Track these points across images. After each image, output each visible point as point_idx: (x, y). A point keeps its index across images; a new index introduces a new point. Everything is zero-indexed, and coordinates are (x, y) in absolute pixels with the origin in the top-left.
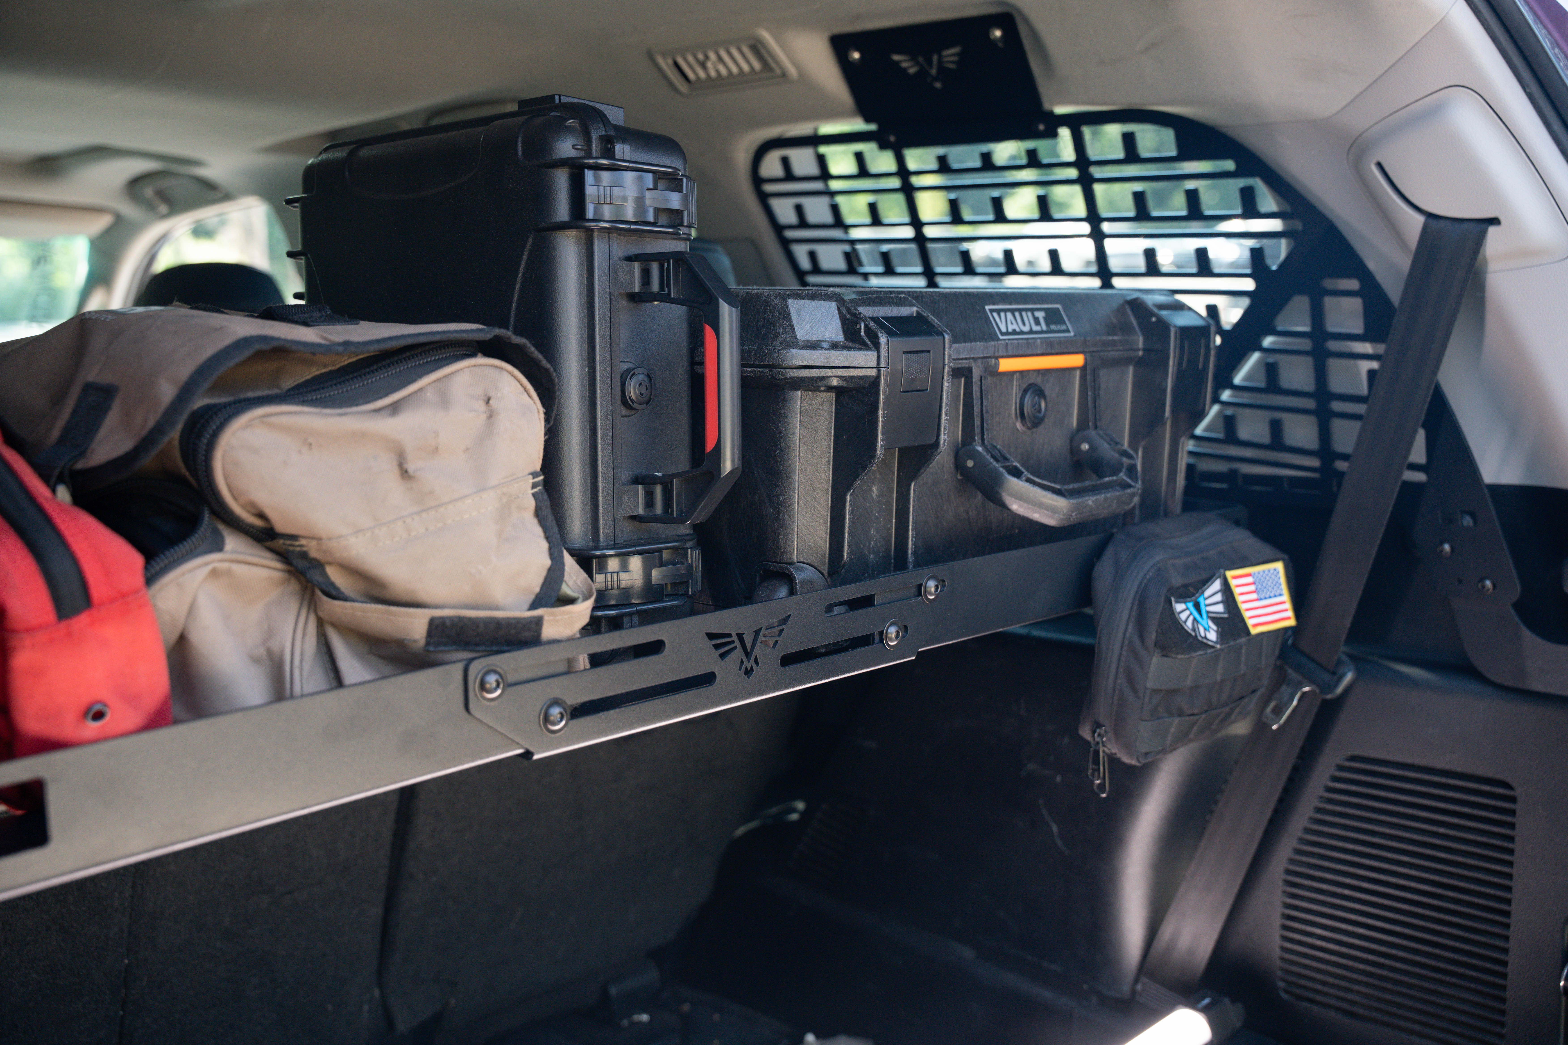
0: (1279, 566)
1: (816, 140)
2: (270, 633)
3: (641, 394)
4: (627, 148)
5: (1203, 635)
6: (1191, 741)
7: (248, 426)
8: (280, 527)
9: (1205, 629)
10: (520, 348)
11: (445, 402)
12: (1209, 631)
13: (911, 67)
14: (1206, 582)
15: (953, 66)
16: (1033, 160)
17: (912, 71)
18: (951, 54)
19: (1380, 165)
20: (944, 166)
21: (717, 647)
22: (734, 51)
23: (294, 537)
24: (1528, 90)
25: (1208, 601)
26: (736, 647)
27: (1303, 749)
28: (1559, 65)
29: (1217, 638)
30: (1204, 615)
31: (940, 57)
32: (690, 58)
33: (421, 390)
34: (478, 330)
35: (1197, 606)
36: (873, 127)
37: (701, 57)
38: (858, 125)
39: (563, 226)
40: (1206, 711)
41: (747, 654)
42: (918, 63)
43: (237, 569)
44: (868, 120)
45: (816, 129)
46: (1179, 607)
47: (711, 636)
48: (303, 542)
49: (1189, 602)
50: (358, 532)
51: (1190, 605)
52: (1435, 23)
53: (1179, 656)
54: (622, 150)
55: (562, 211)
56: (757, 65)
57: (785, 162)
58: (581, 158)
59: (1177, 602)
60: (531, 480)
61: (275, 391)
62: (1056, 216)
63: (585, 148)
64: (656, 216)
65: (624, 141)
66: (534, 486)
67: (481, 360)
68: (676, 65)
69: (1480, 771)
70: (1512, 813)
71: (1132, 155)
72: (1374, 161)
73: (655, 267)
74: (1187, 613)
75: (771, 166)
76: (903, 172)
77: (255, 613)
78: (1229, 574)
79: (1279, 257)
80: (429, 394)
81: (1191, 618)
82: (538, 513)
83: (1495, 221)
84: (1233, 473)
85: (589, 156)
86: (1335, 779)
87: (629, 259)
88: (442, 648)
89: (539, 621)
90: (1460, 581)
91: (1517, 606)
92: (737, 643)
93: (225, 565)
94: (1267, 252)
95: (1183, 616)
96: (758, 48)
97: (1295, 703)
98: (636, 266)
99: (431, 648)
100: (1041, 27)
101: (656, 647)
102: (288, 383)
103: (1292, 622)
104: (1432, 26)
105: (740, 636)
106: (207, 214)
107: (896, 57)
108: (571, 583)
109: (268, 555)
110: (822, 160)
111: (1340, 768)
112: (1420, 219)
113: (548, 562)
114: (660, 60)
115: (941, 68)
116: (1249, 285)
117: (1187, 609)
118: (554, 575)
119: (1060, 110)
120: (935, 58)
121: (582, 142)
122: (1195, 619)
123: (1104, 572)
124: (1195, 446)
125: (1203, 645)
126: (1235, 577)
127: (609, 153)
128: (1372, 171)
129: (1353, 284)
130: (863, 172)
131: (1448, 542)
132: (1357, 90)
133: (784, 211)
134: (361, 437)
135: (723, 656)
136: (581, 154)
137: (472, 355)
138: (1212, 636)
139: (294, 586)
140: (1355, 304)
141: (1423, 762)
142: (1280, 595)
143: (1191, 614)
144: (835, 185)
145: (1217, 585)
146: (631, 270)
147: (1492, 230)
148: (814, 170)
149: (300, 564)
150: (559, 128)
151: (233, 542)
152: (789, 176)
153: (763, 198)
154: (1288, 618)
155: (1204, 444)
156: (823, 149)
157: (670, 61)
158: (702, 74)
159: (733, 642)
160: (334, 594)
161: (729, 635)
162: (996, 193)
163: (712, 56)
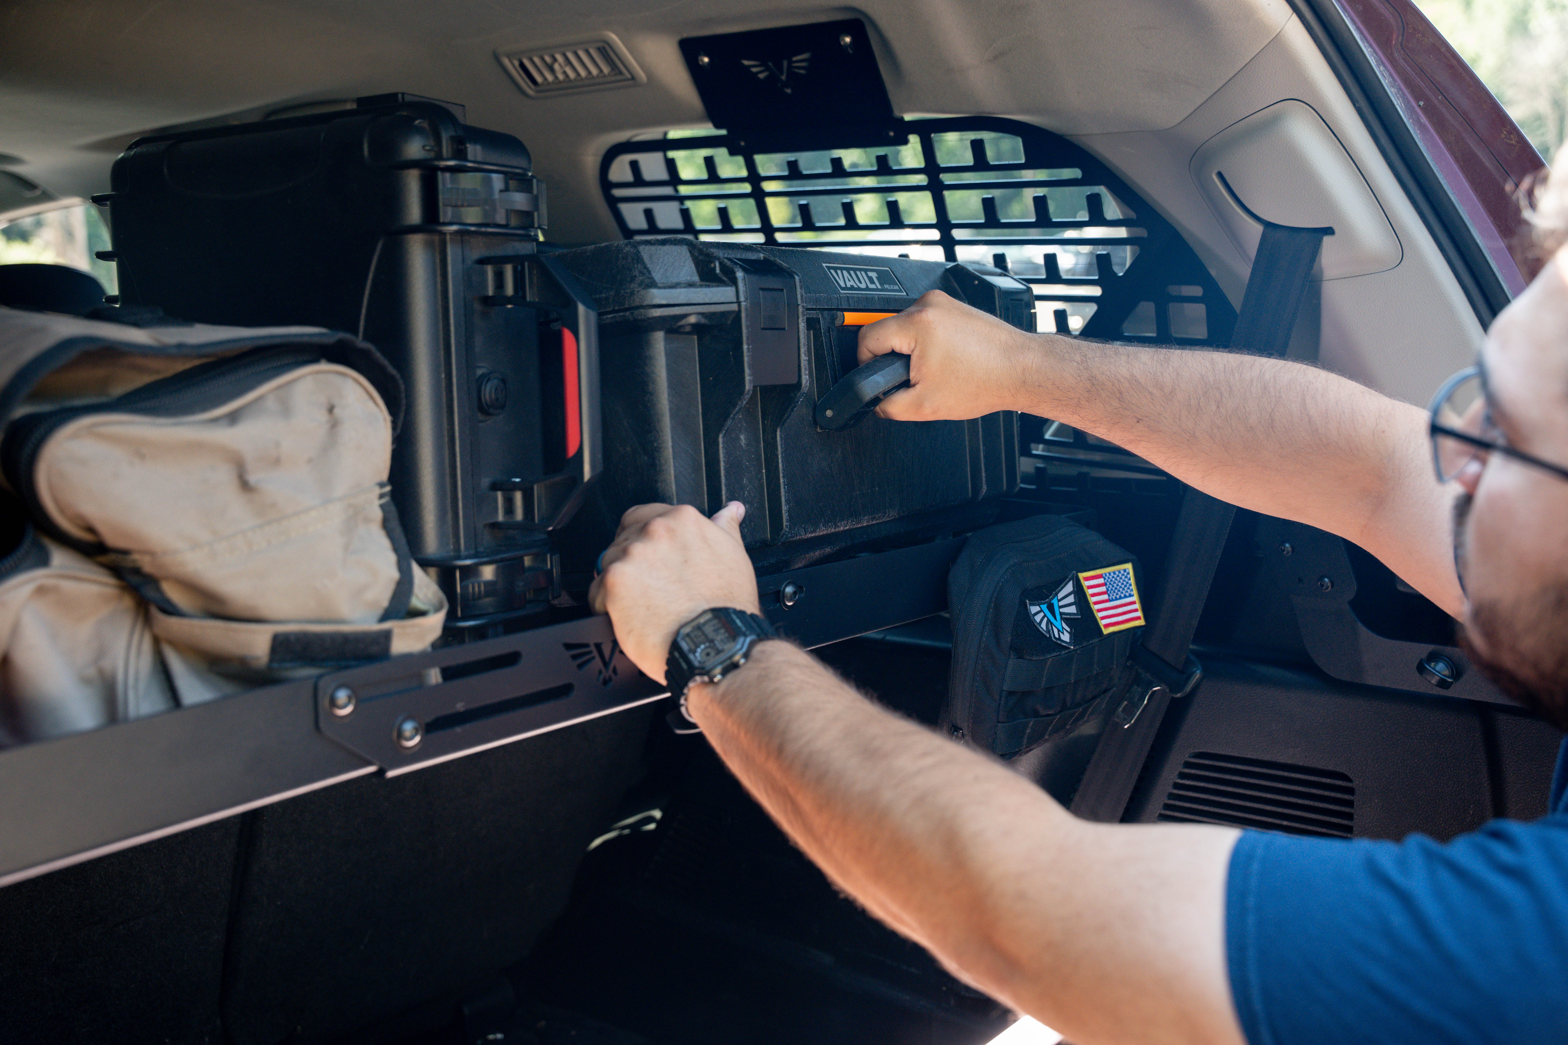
0: (1129, 567)
1: (665, 145)
2: (101, 653)
3: (497, 399)
4: (478, 148)
5: (1057, 636)
6: (1047, 740)
7: (75, 436)
8: (112, 539)
9: (1059, 631)
10: (366, 353)
11: (286, 411)
12: (1063, 633)
13: (761, 72)
14: (1059, 584)
15: (802, 72)
16: (884, 168)
17: (762, 76)
18: (801, 59)
19: (1220, 175)
20: (794, 172)
21: (574, 657)
22: (582, 54)
23: (125, 552)
24: (1357, 105)
25: (1062, 603)
26: (593, 658)
27: (1153, 747)
28: (1385, 82)
29: (1070, 639)
30: (1058, 617)
31: (790, 62)
32: (536, 60)
33: (261, 398)
34: (320, 335)
35: (1051, 608)
36: (723, 132)
37: (548, 59)
38: (706, 130)
39: (414, 229)
40: (1060, 712)
41: (606, 664)
42: (768, 69)
43: (68, 586)
44: (717, 126)
45: (666, 134)
46: (1034, 609)
47: (568, 646)
48: (136, 557)
49: (1044, 604)
50: (195, 545)
51: (1044, 607)
52: (1271, 38)
53: (1034, 658)
54: (474, 151)
55: (414, 213)
56: (606, 70)
57: (635, 166)
58: (431, 160)
59: (1031, 605)
60: (377, 491)
61: (103, 399)
62: (907, 222)
63: (436, 149)
64: (508, 218)
65: (475, 142)
66: (381, 496)
67: (324, 366)
68: (522, 66)
69: (1320, 765)
70: (1350, 804)
71: (981, 163)
72: (1216, 171)
73: (509, 270)
74: (1042, 614)
75: (620, 170)
76: (754, 178)
77: (85, 631)
78: (1082, 575)
79: (1125, 264)
80: (271, 403)
81: (1046, 619)
82: (385, 524)
83: (1329, 231)
84: (1083, 476)
85: (440, 157)
86: (1182, 776)
87: (482, 261)
88: (288, 665)
89: (387, 636)
90: (1300, 580)
91: (1352, 603)
92: (595, 653)
93: (51, 582)
94: (1114, 260)
95: (1038, 618)
96: (606, 51)
97: (1145, 702)
98: (490, 270)
99: (275, 665)
100: (890, 34)
101: (511, 659)
102: (118, 390)
103: (1141, 622)
104: (1269, 41)
105: (598, 646)
106: (24, 215)
107: (746, 63)
108: (421, 596)
109: (101, 570)
110: (671, 165)
111: (1187, 765)
112: (1259, 228)
113: (395, 575)
114: (506, 61)
115: (791, 74)
116: (1096, 291)
117: (1041, 611)
118: (404, 587)
119: (908, 117)
120: (785, 63)
121: (432, 143)
122: (1049, 621)
123: (959, 576)
124: (1043, 450)
125: (1058, 645)
126: (1087, 579)
127: (460, 154)
128: (1213, 180)
129: (1196, 291)
130: (713, 178)
131: (1289, 542)
132: (1199, 102)
133: (634, 215)
134: (196, 448)
135: (580, 666)
136: (432, 155)
137: (315, 360)
138: (1066, 637)
139: (128, 602)
140: (1199, 310)
141: (1267, 757)
142: (1131, 596)
143: (1045, 616)
144: (684, 190)
145: (1069, 587)
146: (484, 274)
147: (1327, 240)
148: (664, 175)
149: (134, 580)
150: (407, 129)
151: (60, 558)
152: (639, 181)
153: (613, 203)
154: (1138, 618)
155: (1052, 448)
156: (671, 154)
157: (516, 63)
158: (550, 78)
159: (590, 652)
160: (170, 610)
161: (586, 645)
162: (847, 199)
163: (559, 57)
